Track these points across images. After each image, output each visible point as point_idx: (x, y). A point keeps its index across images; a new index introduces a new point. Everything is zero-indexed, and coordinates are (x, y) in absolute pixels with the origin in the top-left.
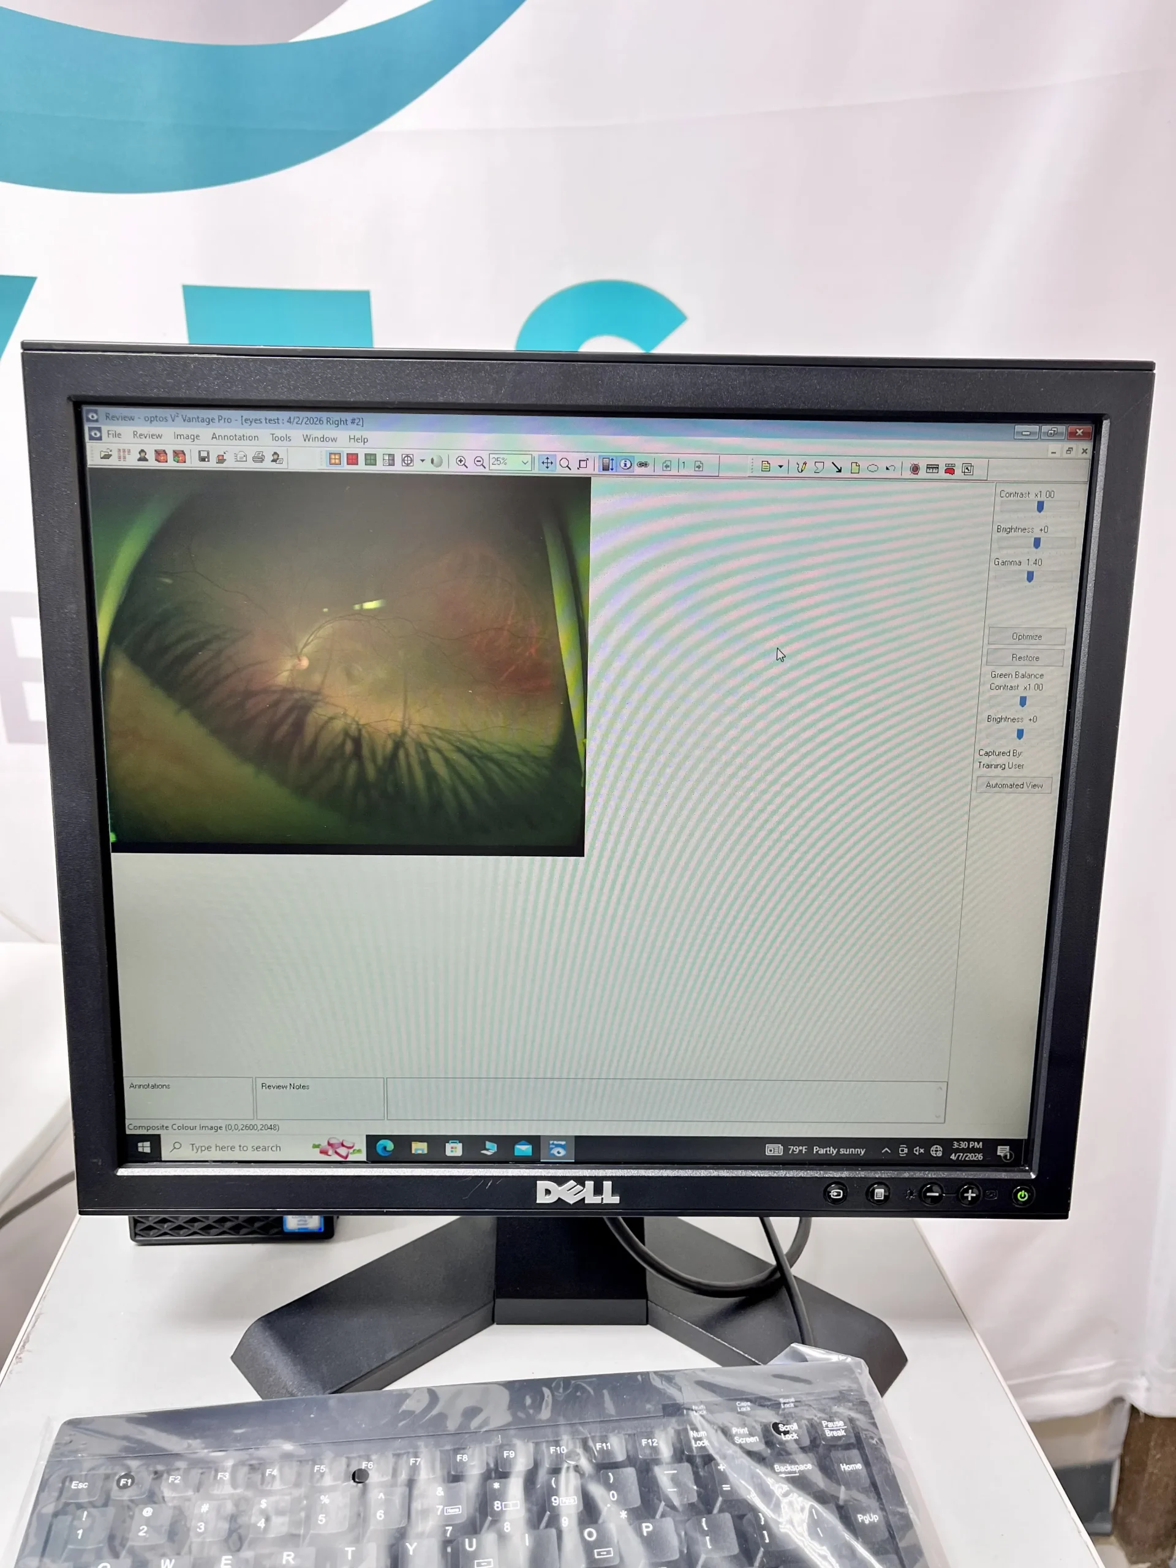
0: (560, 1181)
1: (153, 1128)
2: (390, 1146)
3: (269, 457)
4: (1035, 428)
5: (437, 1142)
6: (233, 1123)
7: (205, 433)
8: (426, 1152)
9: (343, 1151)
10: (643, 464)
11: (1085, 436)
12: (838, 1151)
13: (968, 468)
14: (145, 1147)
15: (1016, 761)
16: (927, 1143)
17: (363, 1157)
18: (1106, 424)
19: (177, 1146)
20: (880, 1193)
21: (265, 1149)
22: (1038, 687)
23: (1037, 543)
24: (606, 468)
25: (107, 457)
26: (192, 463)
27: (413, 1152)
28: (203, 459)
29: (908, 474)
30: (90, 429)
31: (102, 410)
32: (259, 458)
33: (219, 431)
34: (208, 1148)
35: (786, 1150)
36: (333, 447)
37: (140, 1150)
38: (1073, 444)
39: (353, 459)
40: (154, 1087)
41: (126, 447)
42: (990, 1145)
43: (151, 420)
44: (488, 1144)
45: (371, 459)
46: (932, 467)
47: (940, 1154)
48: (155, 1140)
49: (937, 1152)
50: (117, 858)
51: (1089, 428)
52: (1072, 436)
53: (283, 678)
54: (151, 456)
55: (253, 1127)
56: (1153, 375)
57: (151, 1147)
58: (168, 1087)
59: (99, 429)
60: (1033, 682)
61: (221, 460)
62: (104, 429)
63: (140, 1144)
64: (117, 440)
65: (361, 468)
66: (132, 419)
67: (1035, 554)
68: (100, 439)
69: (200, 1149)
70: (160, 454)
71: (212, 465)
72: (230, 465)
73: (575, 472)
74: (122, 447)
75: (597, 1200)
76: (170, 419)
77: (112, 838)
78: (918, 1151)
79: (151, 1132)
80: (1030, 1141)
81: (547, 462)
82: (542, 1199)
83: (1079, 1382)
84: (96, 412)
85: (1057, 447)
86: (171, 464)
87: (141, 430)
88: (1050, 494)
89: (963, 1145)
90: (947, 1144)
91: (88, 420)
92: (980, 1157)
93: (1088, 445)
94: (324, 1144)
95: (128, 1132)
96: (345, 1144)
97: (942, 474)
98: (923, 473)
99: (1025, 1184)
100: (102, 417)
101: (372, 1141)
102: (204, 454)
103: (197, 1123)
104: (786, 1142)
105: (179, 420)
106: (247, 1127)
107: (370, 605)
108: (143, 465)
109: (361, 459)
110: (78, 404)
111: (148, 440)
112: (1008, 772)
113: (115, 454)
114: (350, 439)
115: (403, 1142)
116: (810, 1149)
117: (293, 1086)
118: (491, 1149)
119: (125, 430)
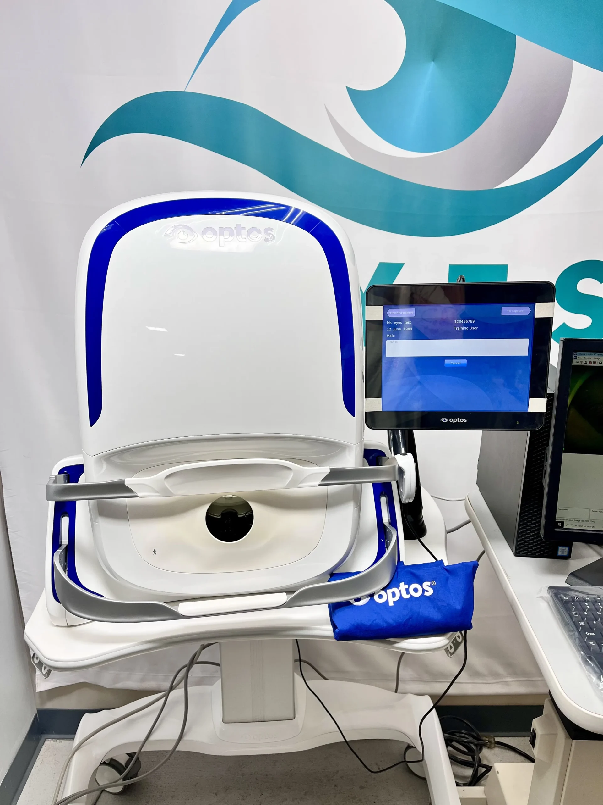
1: (563, 520)
6: (583, 520)
14: (560, 524)
19: (568, 525)
21: (590, 527)
25: (577, 363)
26: (598, 364)
28: (600, 363)
31: (578, 353)
34: (576, 526)
37: (558, 525)
40: (564, 510)
41: (582, 361)
43: (589, 355)
48: (563, 523)
50: (563, 454)
54: (588, 363)
55: (588, 521)
58: (568, 510)
59: (576, 357)
62: (578, 357)
64: (580, 359)
66: (585, 354)
68: (576, 359)
69: (574, 526)
70: (590, 362)
74: (581, 361)
76: (594, 355)
77: (563, 449)
79: (562, 521)
84: (576, 353)
86: (592, 365)
87: (586, 357)
91: (574, 355)
95: (556, 520)
102: (600, 362)
103: (573, 519)
105: (596, 355)
106: (586, 521)
108: (585, 365)
110: (572, 351)
111: (588, 359)
113: (579, 362)
117: (600, 512)
119: (583, 357)
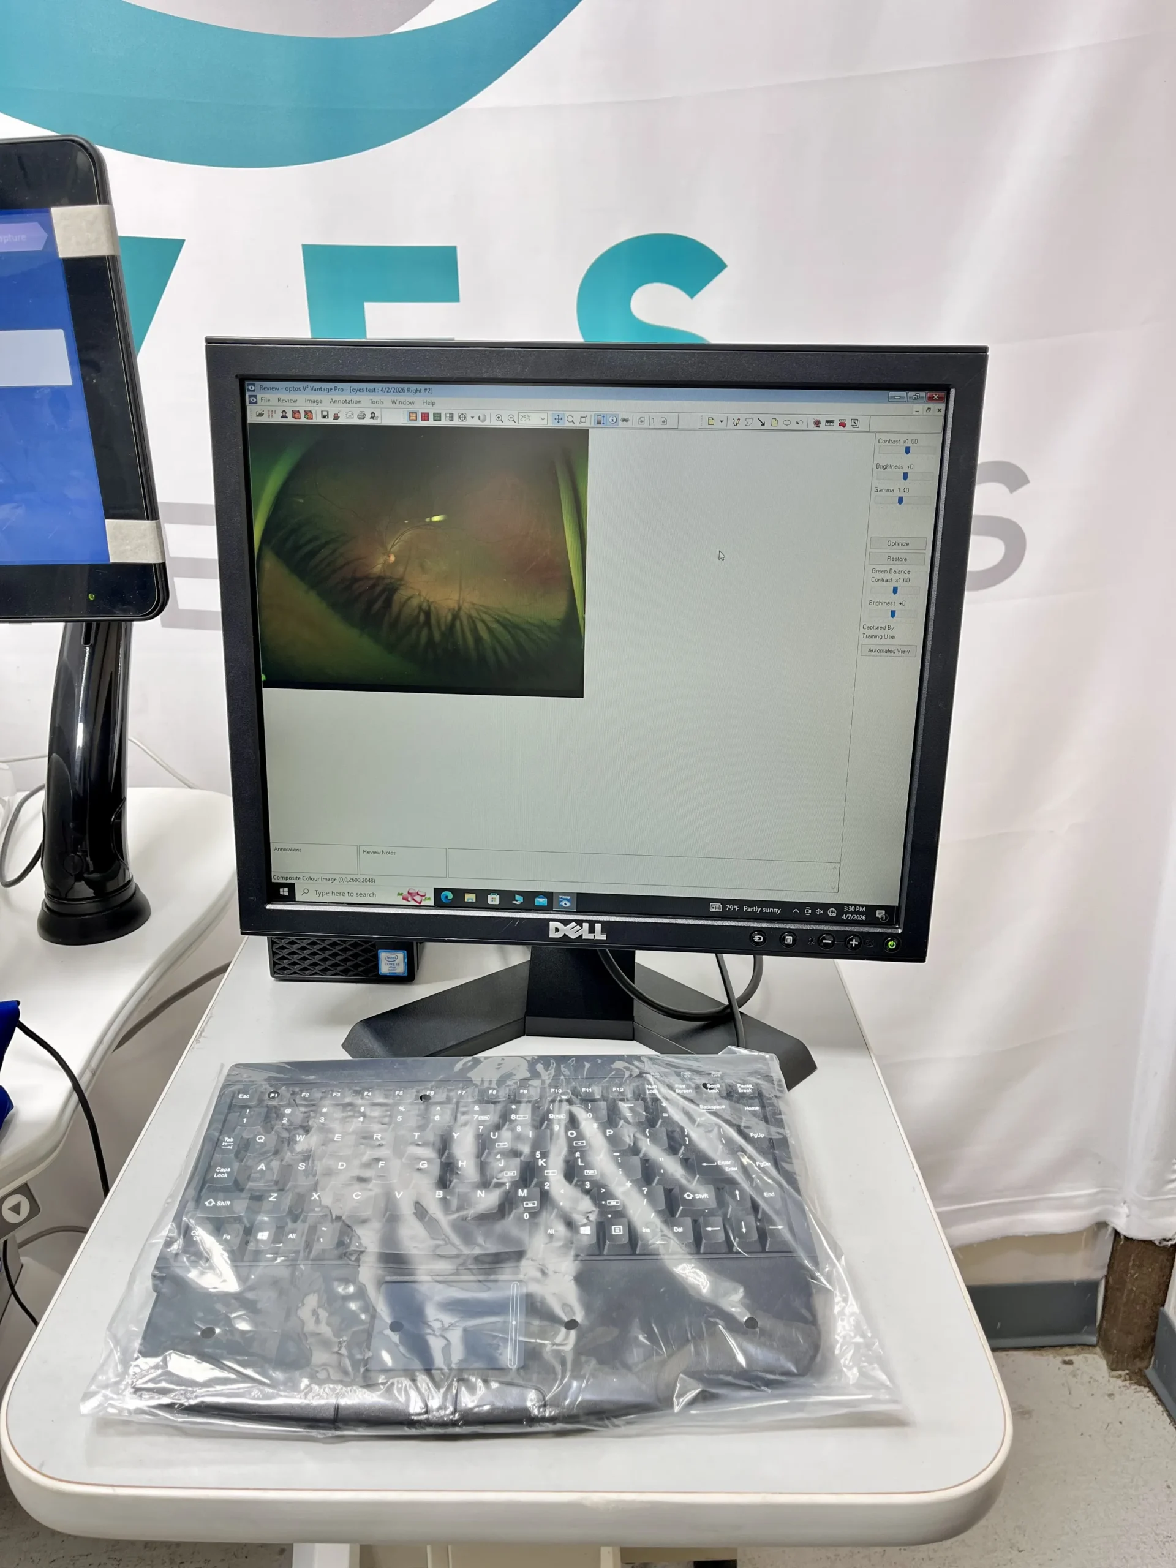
0: (566, 922)
1: (290, 878)
2: (450, 896)
3: (369, 415)
4: (903, 394)
5: (482, 894)
6: (344, 877)
7: (326, 398)
8: (474, 901)
9: (418, 898)
10: (625, 420)
11: (940, 399)
12: (762, 910)
13: (855, 423)
14: (284, 892)
15: (890, 633)
16: (826, 906)
17: (431, 903)
18: (953, 391)
19: (306, 891)
20: (789, 939)
21: (365, 895)
22: (907, 580)
23: (905, 476)
24: (599, 423)
25: (261, 415)
26: (317, 420)
27: (466, 900)
28: (324, 417)
29: (812, 426)
30: (250, 396)
31: (258, 383)
32: (362, 417)
33: (336, 398)
34: (327, 893)
35: (724, 908)
36: (412, 408)
37: (281, 893)
38: (931, 405)
39: (425, 417)
40: (290, 850)
41: (273, 408)
42: (871, 909)
43: (290, 389)
44: (517, 897)
45: (437, 417)
46: (830, 422)
47: (834, 915)
48: (291, 887)
49: (832, 913)
50: (266, 691)
51: (943, 394)
52: (931, 399)
53: (378, 568)
54: (289, 415)
55: (358, 880)
56: (986, 357)
57: (289, 891)
58: (300, 850)
59: (256, 397)
60: (902, 576)
61: (336, 417)
62: (259, 397)
63: (281, 889)
64: (267, 404)
65: (431, 422)
66: (277, 389)
67: (903, 484)
68: (256, 403)
69: (323, 894)
70: (296, 414)
71: (330, 421)
72: (342, 421)
73: (577, 425)
74: (270, 408)
75: (591, 937)
76: (302, 389)
77: (263, 678)
78: (819, 912)
79: (289, 881)
80: (899, 908)
81: (559, 419)
82: (553, 935)
83: (1065, 1205)
84: (254, 385)
85: (921, 407)
86: (303, 420)
87: (283, 397)
88: (915, 441)
89: (852, 909)
90: (839, 907)
91: (249, 390)
92: (864, 918)
93: (942, 406)
94: (405, 893)
95: (273, 881)
96: (419, 893)
97: (836, 427)
98: (823, 426)
99: (894, 936)
100: (258, 388)
101: (438, 892)
102: (325, 413)
103: (320, 876)
104: (724, 902)
105: (308, 389)
106: (353, 880)
107: (436, 519)
108: (284, 421)
109: (431, 417)
110: (243, 380)
111: (288, 404)
112: (883, 641)
113: (266, 413)
114: (423, 402)
115: (459, 893)
116: (741, 908)
117: (384, 853)
118: (519, 900)
119: (273, 397)
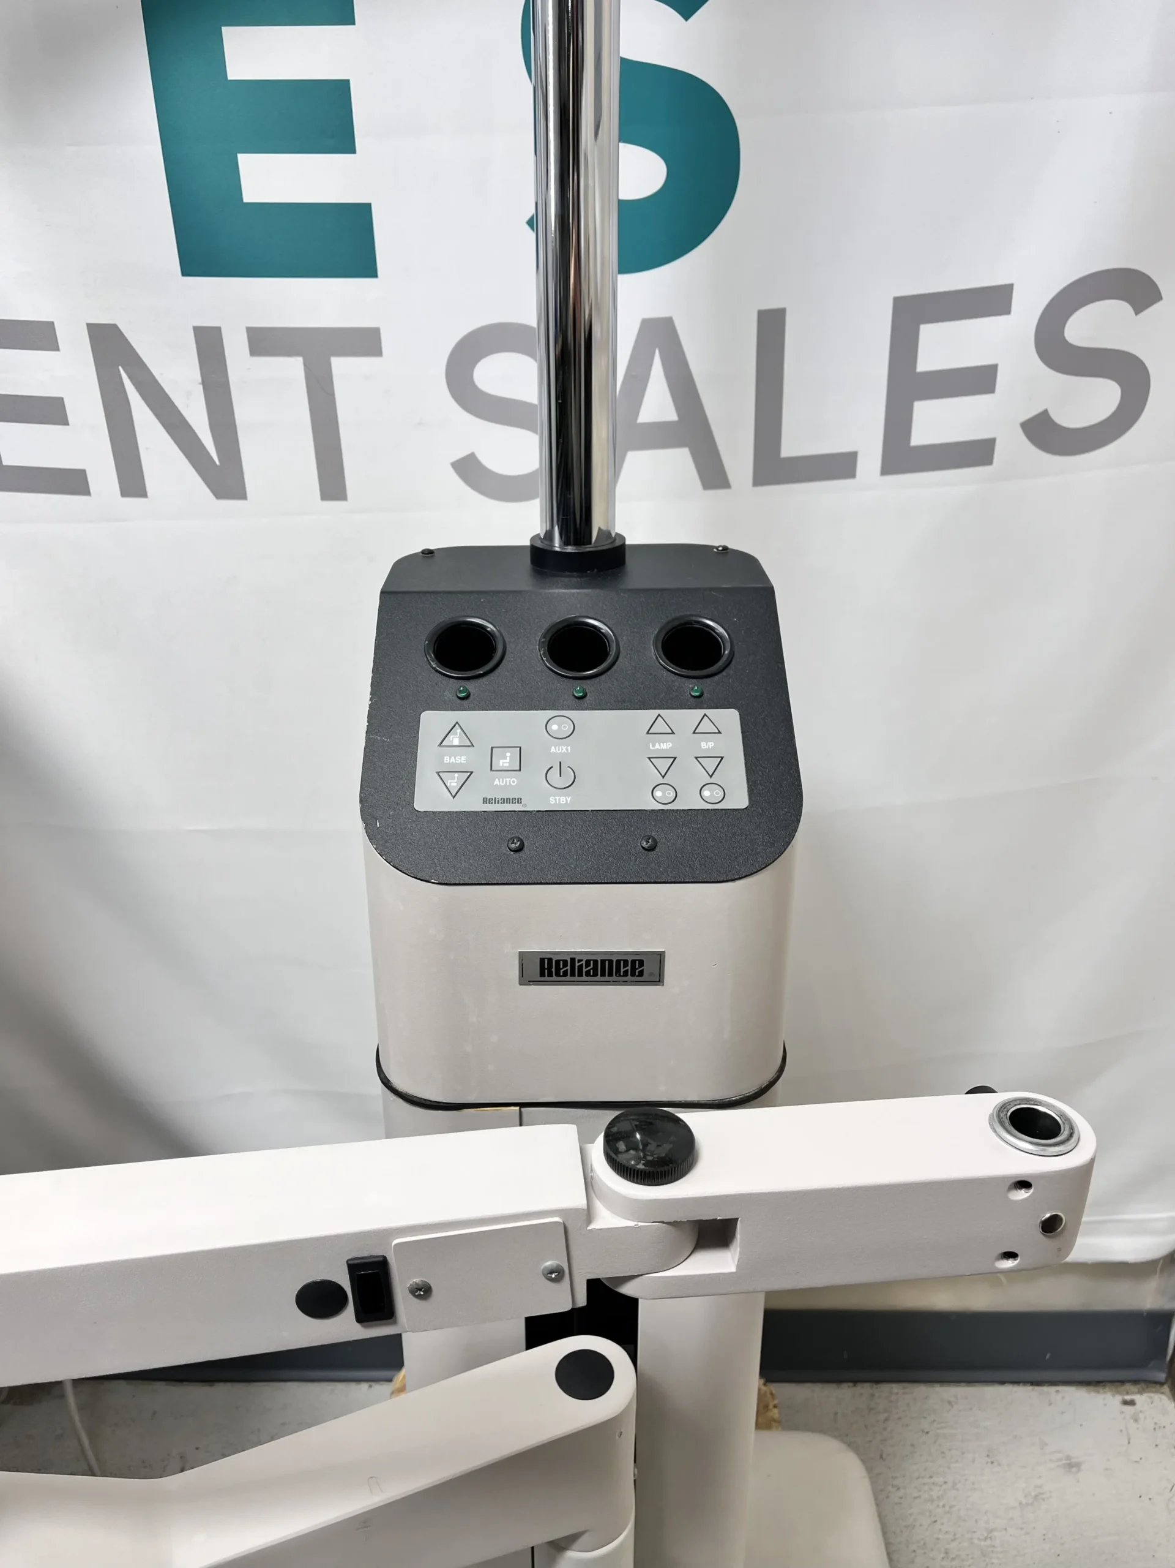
83: (1139, 1229)
